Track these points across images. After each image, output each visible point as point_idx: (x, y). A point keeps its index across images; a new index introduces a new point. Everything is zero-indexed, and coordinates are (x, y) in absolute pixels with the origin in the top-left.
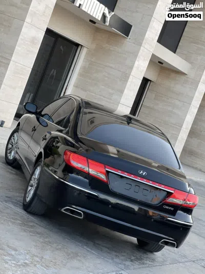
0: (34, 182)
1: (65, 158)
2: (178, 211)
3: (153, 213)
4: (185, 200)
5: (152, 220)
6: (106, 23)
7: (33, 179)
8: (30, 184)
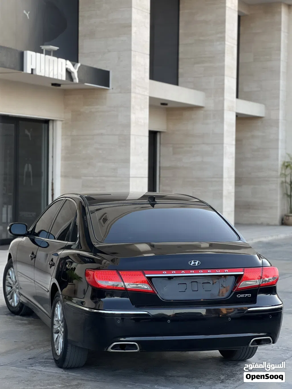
0: (58, 326)
1: (87, 280)
2: (258, 295)
3: (227, 309)
4: (261, 278)
5: (230, 319)
6: (74, 81)
7: (55, 322)
8: (54, 331)
